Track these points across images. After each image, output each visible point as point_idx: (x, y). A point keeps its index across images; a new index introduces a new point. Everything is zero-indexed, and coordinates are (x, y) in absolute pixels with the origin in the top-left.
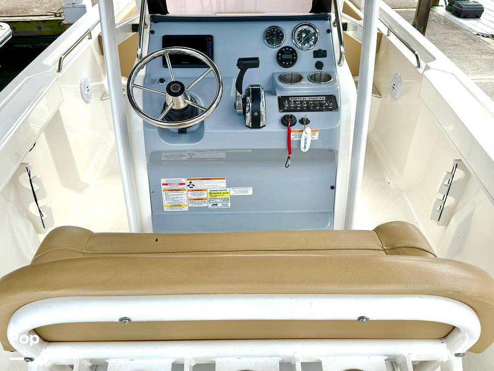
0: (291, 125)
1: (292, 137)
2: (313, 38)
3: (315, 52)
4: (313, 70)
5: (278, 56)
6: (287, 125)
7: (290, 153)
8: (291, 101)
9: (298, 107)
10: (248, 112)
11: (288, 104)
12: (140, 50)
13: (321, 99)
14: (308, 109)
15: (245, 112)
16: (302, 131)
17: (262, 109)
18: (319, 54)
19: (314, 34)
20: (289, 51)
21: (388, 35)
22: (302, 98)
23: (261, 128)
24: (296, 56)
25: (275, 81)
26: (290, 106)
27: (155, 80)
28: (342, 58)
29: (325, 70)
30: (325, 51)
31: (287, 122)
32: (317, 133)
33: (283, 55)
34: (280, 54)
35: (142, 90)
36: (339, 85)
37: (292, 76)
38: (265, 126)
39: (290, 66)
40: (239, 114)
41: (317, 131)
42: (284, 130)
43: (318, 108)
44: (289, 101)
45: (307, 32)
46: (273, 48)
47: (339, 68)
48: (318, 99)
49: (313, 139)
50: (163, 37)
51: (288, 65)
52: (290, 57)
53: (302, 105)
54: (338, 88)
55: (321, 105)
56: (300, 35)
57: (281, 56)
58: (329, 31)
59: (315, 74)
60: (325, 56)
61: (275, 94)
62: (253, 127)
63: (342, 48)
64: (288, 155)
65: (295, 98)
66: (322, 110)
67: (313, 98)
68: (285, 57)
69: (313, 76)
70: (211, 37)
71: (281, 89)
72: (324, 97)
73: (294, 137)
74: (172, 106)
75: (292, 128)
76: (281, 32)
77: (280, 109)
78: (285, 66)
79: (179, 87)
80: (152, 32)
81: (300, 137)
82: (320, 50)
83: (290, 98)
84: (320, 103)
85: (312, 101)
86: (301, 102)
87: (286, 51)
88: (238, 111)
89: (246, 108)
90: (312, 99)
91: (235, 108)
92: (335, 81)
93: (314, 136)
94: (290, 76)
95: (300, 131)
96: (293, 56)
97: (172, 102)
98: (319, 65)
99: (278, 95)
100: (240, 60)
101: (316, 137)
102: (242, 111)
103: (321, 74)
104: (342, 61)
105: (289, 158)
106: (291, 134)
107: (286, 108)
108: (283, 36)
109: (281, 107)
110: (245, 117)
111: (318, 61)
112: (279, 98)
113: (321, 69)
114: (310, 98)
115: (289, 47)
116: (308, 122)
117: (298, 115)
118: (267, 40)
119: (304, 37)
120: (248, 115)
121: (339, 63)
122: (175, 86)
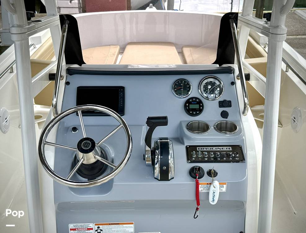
0: (200, 178)
1: (200, 189)
2: (218, 89)
3: (219, 102)
4: (219, 119)
5: (185, 106)
6: (195, 178)
7: (198, 204)
8: (198, 152)
9: (206, 158)
10: (156, 164)
11: (196, 154)
12: (55, 100)
13: (228, 150)
14: (215, 160)
15: (153, 164)
16: (210, 184)
17: (171, 161)
18: (224, 104)
19: (219, 86)
20: (196, 101)
21: (286, 71)
22: (209, 148)
23: (169, 180)
24: (203, 106)
25: (183, 129)
26: (197, 157)
27: (68, 128)
28: (246, 109)
29: (230, 119)
30: (230, 102)
31: (195, 174)
32: (225, 186)
33: (190, 105)
34: (187, 105)
35: (54, 147)
36: (244, 135)
37: (199, 124)
38: (173, 178)
39: (197, 115)
40: (148, 165)
41: (225, 184)
42: (192, 183)
43: (225, 159)
44: (197, 151)
45: (212, 84)
46: (181, 98)
47: (243, 118)
48: (225, 149)
49: (221, 191)
50: (78, 88)
51: (195, 114)
52: (197, 106)
53: (209, 156)
54: (244, 138)
55: (228, 156)
56: (206, 87)
57: (189, 106)
58: (233, 83)
59: (221, 123)
60: (230, 106)
61: (182, 143)
62: (161, 180)
63: (246, 99)
64: (197, 206)
65: (202, 148)
66: (229, 162)
67: (220, 148)
68: (192, 106)
69: (219, 125)
70: (123, 88)
71: (189, 138)
72: (230, 147)
73: (202, 189)
74: (83, 162)
75: (200, 181)
76: (188, 84)
77: (188, 159)
78: (192, 115)
79: (90, 144)
80: (67, 83)
81: (209, 189)
82: (225, 101)
83: (198, 148)
84: (227, 154)
85: (219, 151)
86: (208, 152)
87: (193, 101)
88: (147, 162)
89: (155, 160)
90: (219, 150)
91: (144, 159)
92: (240, 131)
93: (221, 189)
94: (197, 124)
95: (208, 184)
96: (200, 106)
97: (82, 158)
98: (224, 115)
99: (186, 144)
100: (149, 119)
101: (224, 189)
102: (151, 162)
103: (226, 123)
104: (246, 111)
105: (197, 209)
106: (200, 187)
107: (194, 159)
108: (189, 88)
109: (189, 158)
110: (154, 169)
111: (223, 111)
112: (187, 148)
113: (227, 118)
114: (217, 148)
115: (196, 98)
116: (216, 174)
117: (206, 167)
118: (175, 91)
119: (210, 89)
120: (157, 166)
121: (243, 113)
122: (86, 143)
